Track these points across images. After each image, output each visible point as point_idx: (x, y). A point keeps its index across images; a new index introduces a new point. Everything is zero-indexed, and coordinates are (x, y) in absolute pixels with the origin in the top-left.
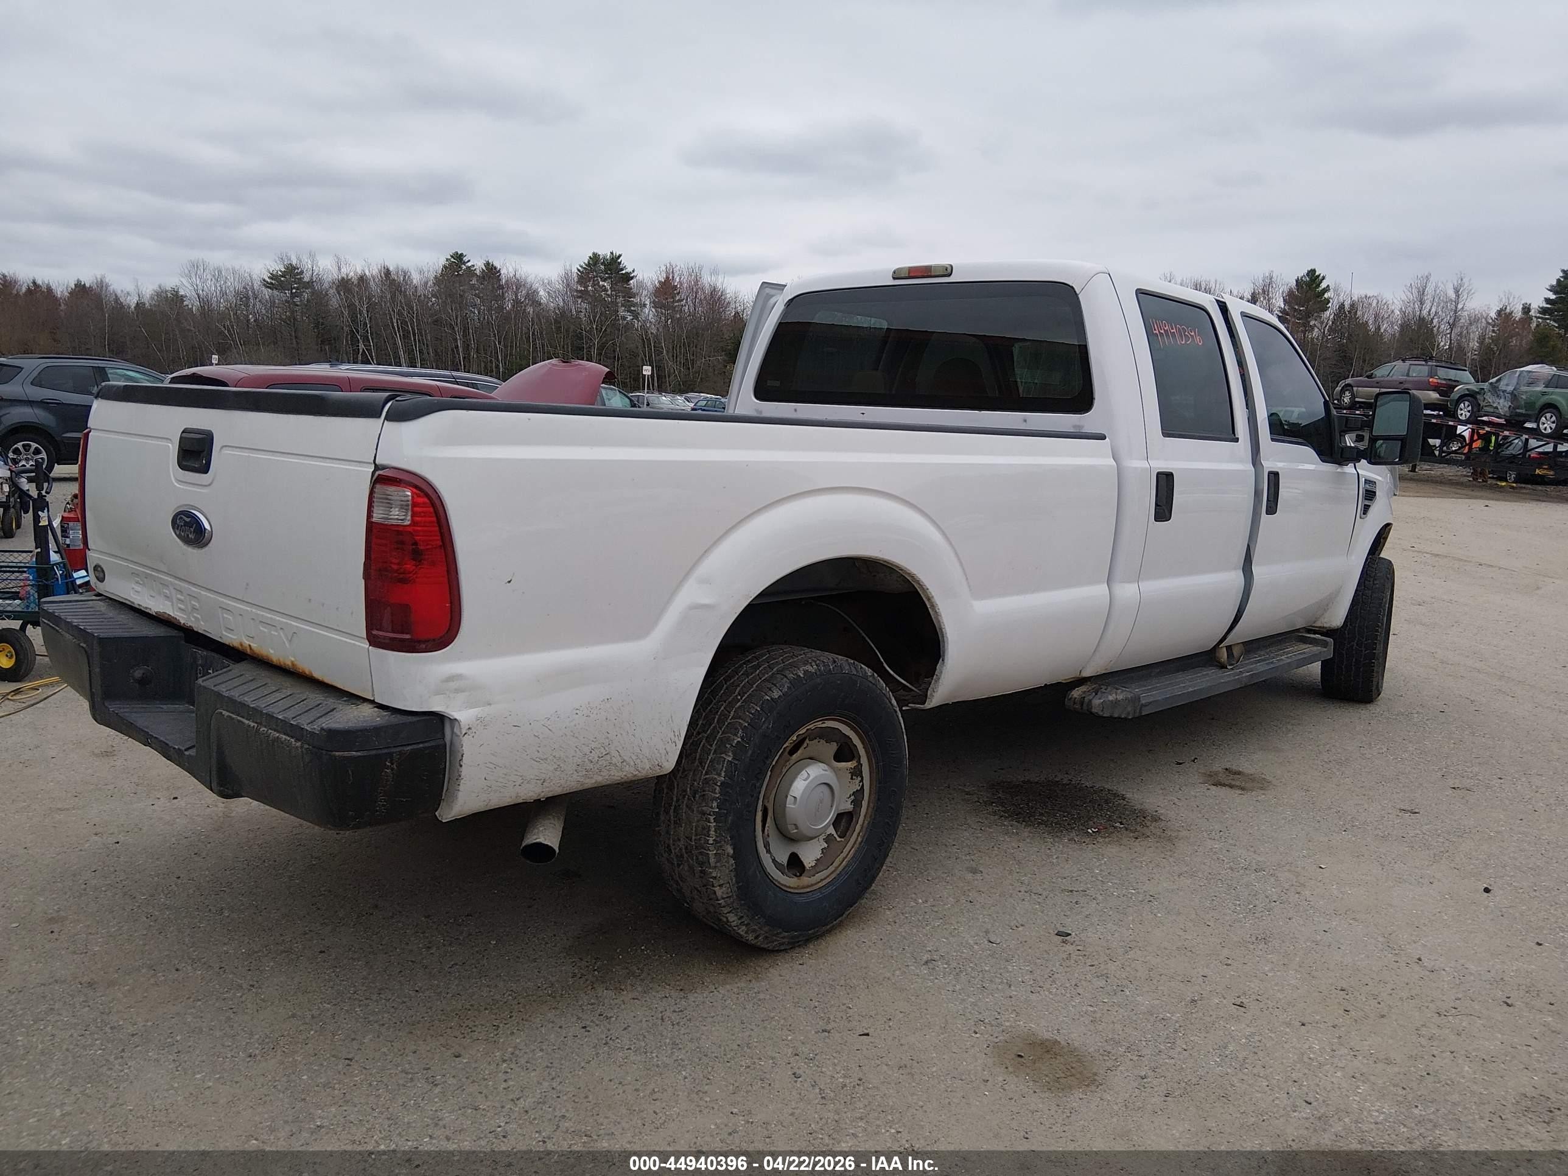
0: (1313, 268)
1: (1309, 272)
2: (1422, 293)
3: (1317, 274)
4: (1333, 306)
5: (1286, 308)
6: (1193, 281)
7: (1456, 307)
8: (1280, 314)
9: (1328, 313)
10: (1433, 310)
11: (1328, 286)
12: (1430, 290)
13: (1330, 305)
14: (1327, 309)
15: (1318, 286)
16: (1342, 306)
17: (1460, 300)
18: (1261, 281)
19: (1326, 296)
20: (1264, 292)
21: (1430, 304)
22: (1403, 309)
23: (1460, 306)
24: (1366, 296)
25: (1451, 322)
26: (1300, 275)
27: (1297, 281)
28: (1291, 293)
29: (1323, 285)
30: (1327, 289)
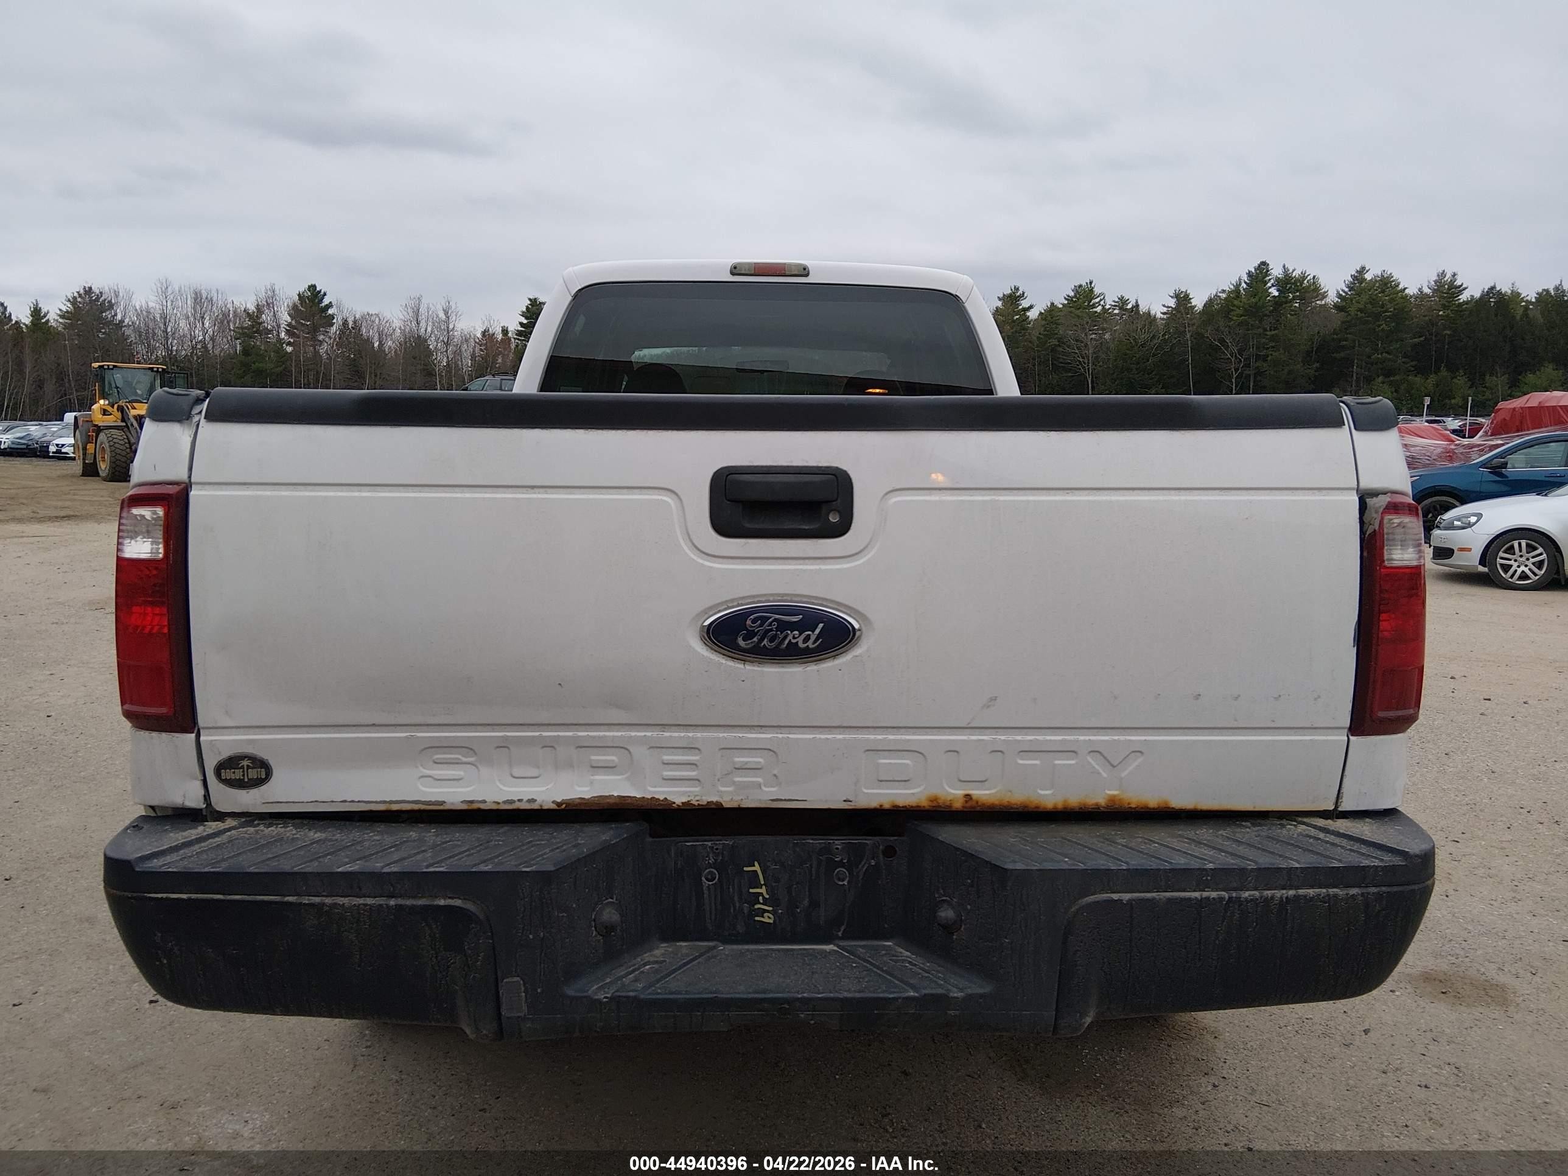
0: (313, 283)
1: (310, 287)
2: (417, 313)
3: (318, 289)
4: (338, 322)
5: (293, 322)
6: (192, 289)
7: (448, 328)
8: (288, 328)
9: (334, 329)
10: (429, 329)
11: (331, 303)
12: (423, 310)
13: (335, 321)
14: (332, 325)
15: (321, 301)
16: (345, 322)
17: (451, 321)
18: (264, 294)
19: (330, 311)
20: (268, 304)
21: (425, 324)
22: (403, 328)
23: (451, 327)
24: (368, 314)
25: (446, 340)
26: (302, 290)
27: (299, 295)
28: (295, 307)
29: (326, 301)
30: (330, 305)
